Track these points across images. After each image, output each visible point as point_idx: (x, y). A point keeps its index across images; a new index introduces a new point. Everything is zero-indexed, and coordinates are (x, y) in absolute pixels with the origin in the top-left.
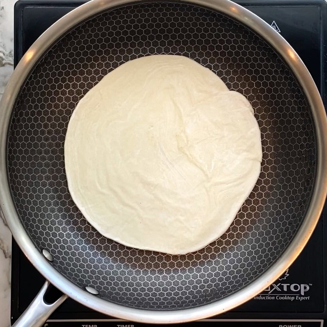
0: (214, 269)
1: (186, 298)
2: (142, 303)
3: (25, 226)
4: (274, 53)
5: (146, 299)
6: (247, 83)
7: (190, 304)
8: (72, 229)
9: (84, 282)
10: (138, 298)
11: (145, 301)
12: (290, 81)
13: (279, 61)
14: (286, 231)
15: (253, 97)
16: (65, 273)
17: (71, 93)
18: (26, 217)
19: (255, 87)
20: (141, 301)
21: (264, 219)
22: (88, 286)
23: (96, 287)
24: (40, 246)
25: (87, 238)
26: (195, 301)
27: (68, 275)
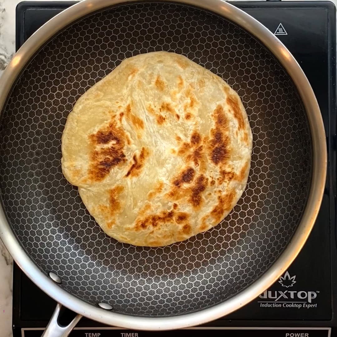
0: (225, 265)
1: (202, 299)
2: (158, 311)
3: (27, 251)
4: (252, 38)
5: (161, 306)
6: (230, 73)
7: (206, 304)
8: (76, 248)
9: (96, 299)
10: (153, 306)
11: (161, 308)
12: (272, 64)
13: (258, 46)
14: (292, 215)
15: (238, 86)
16: (76, 293)
17: (54, 110)
18: (27, 243)
19: (238, 76)
20: (157, 309)
21: (268, 207)
22: (101, 302)
23: (109, 302)
24: (46, 270)
25: (93, 254)
26: (211, 301)
27: (78, 294)
